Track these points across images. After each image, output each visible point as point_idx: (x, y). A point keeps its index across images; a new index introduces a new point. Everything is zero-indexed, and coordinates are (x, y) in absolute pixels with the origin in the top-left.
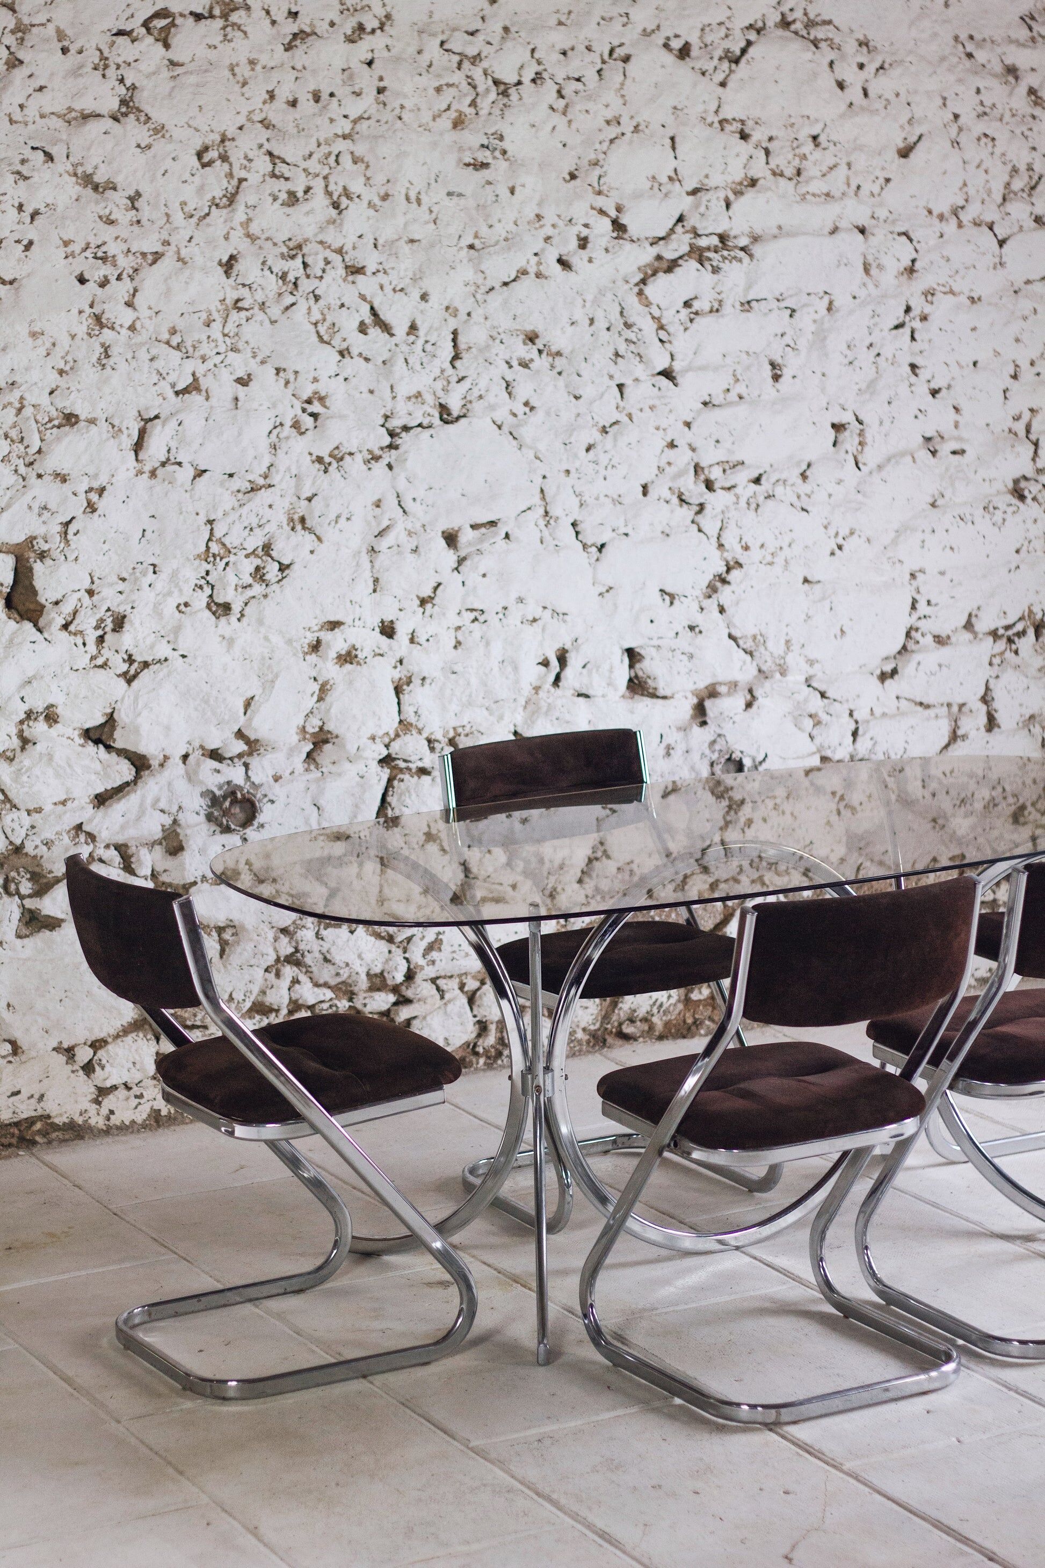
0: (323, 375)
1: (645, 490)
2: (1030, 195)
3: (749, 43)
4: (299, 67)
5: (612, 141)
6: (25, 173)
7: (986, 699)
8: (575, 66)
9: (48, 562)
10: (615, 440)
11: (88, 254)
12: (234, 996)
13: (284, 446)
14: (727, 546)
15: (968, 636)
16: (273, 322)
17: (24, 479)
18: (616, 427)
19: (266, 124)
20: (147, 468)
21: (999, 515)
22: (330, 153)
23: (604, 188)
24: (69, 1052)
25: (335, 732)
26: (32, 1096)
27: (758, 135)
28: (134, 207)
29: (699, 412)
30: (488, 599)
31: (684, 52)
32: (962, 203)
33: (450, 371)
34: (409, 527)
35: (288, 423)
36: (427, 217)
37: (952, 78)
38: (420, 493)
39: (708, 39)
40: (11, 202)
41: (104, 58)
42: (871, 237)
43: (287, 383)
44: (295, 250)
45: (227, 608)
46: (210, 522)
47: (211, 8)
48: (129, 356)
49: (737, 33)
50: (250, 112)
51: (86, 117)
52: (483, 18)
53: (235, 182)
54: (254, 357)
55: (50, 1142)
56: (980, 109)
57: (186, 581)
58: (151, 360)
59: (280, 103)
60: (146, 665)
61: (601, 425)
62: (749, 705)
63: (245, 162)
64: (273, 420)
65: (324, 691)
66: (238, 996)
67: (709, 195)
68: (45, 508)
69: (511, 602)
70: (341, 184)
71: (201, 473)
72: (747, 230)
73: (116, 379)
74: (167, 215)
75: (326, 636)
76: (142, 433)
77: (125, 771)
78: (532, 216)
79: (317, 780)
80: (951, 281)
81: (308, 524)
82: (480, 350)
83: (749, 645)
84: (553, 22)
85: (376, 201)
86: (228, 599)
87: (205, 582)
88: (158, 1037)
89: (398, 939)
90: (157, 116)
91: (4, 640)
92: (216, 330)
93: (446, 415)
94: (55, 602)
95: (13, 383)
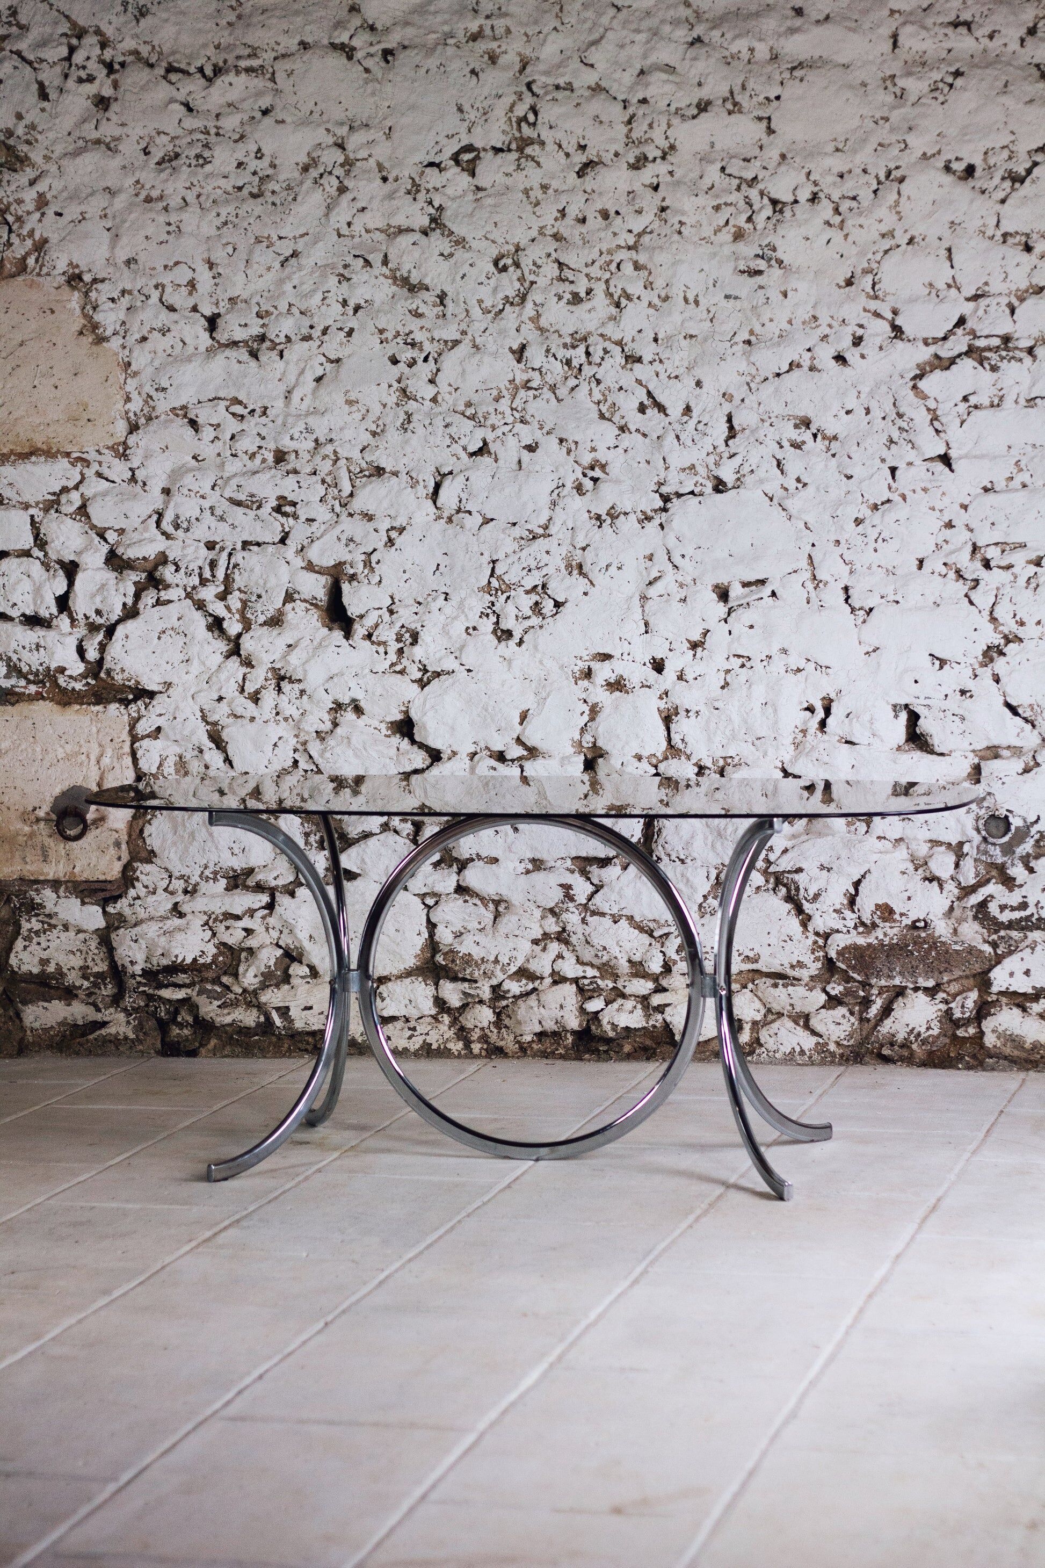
0: (602, 448)
1: (921, 562)
3: (1036, 164)
4: (589, 190)
5: (886, 252)
6: (348, 275)
8: (849, 187)
9: (355, 583)
10: (883, 516)
11: (399, 340)
12: (499, 958)
13: (561, 503)
14: (1001, 621)
16: (559, 400)
17: (338, 515)
18: (887, 506)
19: (557, 237)
20: (446, 515)
23: (880, 294)
25: (605, 748)
27: (1039, 247)
29: (977, 496)
30: (754, 648)
31: (970, 171)
33: (722, 447)
34: (680, 579)
35: (569, 485)
36: (705, 315)
38: (689, 551)
39: (991, 162)
40: (335, 298)
41: (415, 185)
43: (569, 451)
44: (579, 341)
45: (509, 634)
46: (494, 562)
47: (510, 143)
48: (427, 422)
49: (1023, 155)
50: (542, 228)
51: (401, 231)
52: (761, 148)
53: (527, 285)
54: (541, 428)
58: (446, 426)
59: (569, 220)
60: (438, 674)
61: (871, 502)
62: (1027, 770)
63: (534, 268)
64: (556, 481)
65: (594, 711)
66: (504, 959)
67: (990, 301)
68: (351, 540)
69: (774, 651)
70: (620, 287)
71: (487, 521)
72: (1035, 334)
73: (415, 440)
74: (467, 311)
75: (596, 666)
76: (438, 486)
77: (419, 759)
78: (807, 317)
81: (584, 570)
82: (752, 432)
83: (1028, 714)
84: (830, 148)
85: (656, 301)
86: (511, 628)
87: (491, 611)
88: (437, 984)
89: (656, 934)
90: (460, 230)
91: (315, 643)
92: (504, 405)
93: (719, 486)
94: (361, 617)
95: (331, 440)
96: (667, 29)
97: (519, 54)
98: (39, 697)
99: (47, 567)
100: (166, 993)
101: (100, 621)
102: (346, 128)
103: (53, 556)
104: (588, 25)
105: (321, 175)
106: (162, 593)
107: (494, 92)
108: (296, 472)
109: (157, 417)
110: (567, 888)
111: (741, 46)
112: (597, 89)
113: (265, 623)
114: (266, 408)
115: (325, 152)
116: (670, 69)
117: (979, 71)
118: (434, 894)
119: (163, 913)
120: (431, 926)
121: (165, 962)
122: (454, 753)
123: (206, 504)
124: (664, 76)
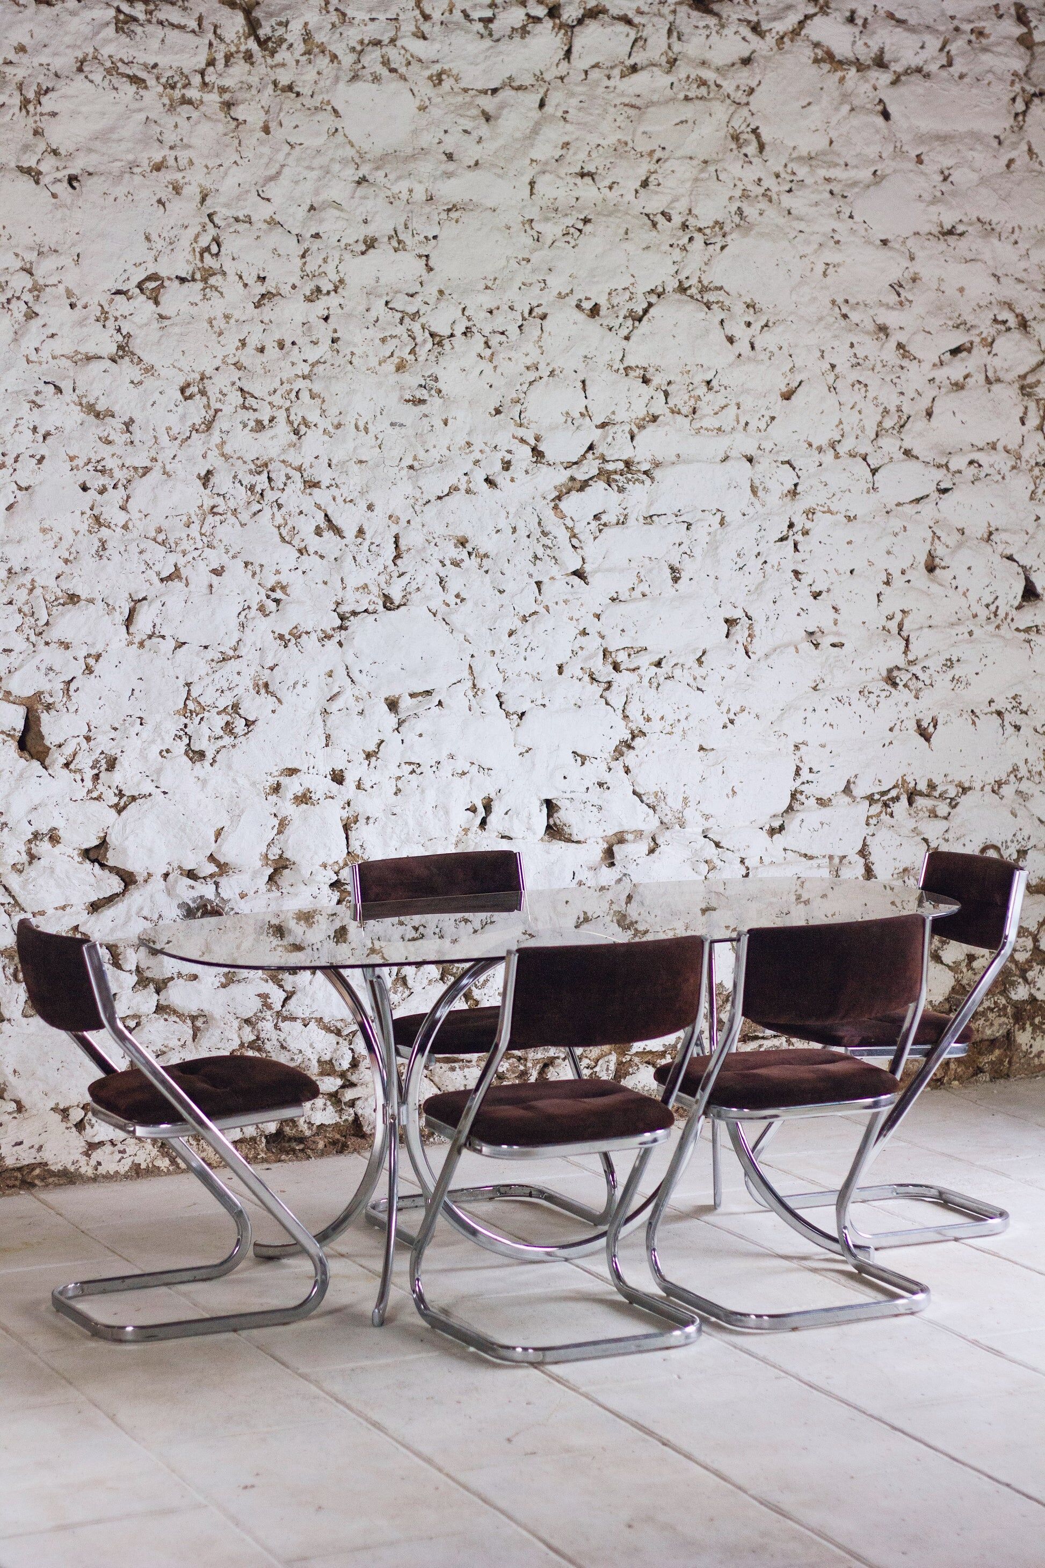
0: (285, 570)
1: (560, 669)
2: (899, 432)
3: (650, 305)
4: (266, 320)
5: (531, 383)
6: (39, 402)
7: (863, 852)
8: (499, 322)
9: (53, 712)
10: (533, 627)
11: (90, 467)
13: (250, 625)
14: (631, 717)
15: (847, 799)
16: (243, 525)
17: (34, 646)
18: (534, 617)
19: (238, 366)
20: (137, 640)
21: (873, 699)
22: (291, 390)
23: (525, 422)
24: (65, 1113)
25: (292, 859)
26: (32, 1147)
27: (657, 380)
28: (128, 431)
29: (607, 606)
30: (424, 753)
31: (595, 311)
32: (838, 438)
33: (392, 567)
34: (357, 693)
35: (255, 606)
36: (373, 442)
37: (829, 335)
38: (366, 666)
39: (615, 302)
40: (27, 425)
41: (104, 312)
42: (757, 465)
43: (254, 574)
44: (262, 467)
45: (201, 755)
47: (194, 273)
48: (122, 550)
49: (640, 297)
50: (225, 357)
51: (89, 359)
52: (421, 283)
53: (212, 412)
54: (227, 553)
55: (47, 1186)
56: (854, 361)
57: (168, 732)
58: (141, 553)
59: (250, 349)
60: (134, 798)
61: (522, 614)
62: (652, 851)
63: (220, 396)
64: (242, 604)
65: (283, 825)
67: (615, 428)
68: (51, 669)
69: (443, 758)
70: (300, 415)
71: (180, 645)
72: (650, 458)
73: (110, 567)
74: (155, 437)
75: (284, 780)
76: (132, 612)
77: (115, 885)
78: (463, 443)
79: (277, 899)
80: (828, 502)
81: (271, 689)
82: (418, 551)
83: (652, 800)
84: (481, 286)
85: (331, 429)
86: (203, 748)
87: (184, 733)
89: (345, 1033)
90: (148, 358)
91: (14, 775)
92: (194, 530)
93: (388, 604)
94: (59, 746)
95: (26, 569)
96: (336, 167)
97: (200, 186)
102: (36, 253)
104: (265, 160)
105: (9, 301)
107: (180, 223)
110: (264, 997)
111: (402, 187)
112: (273, 223)
115: (15, 277)
116: (337, 205)
117: (604, 219)
118: (136, 1016)
124: (336, 213)
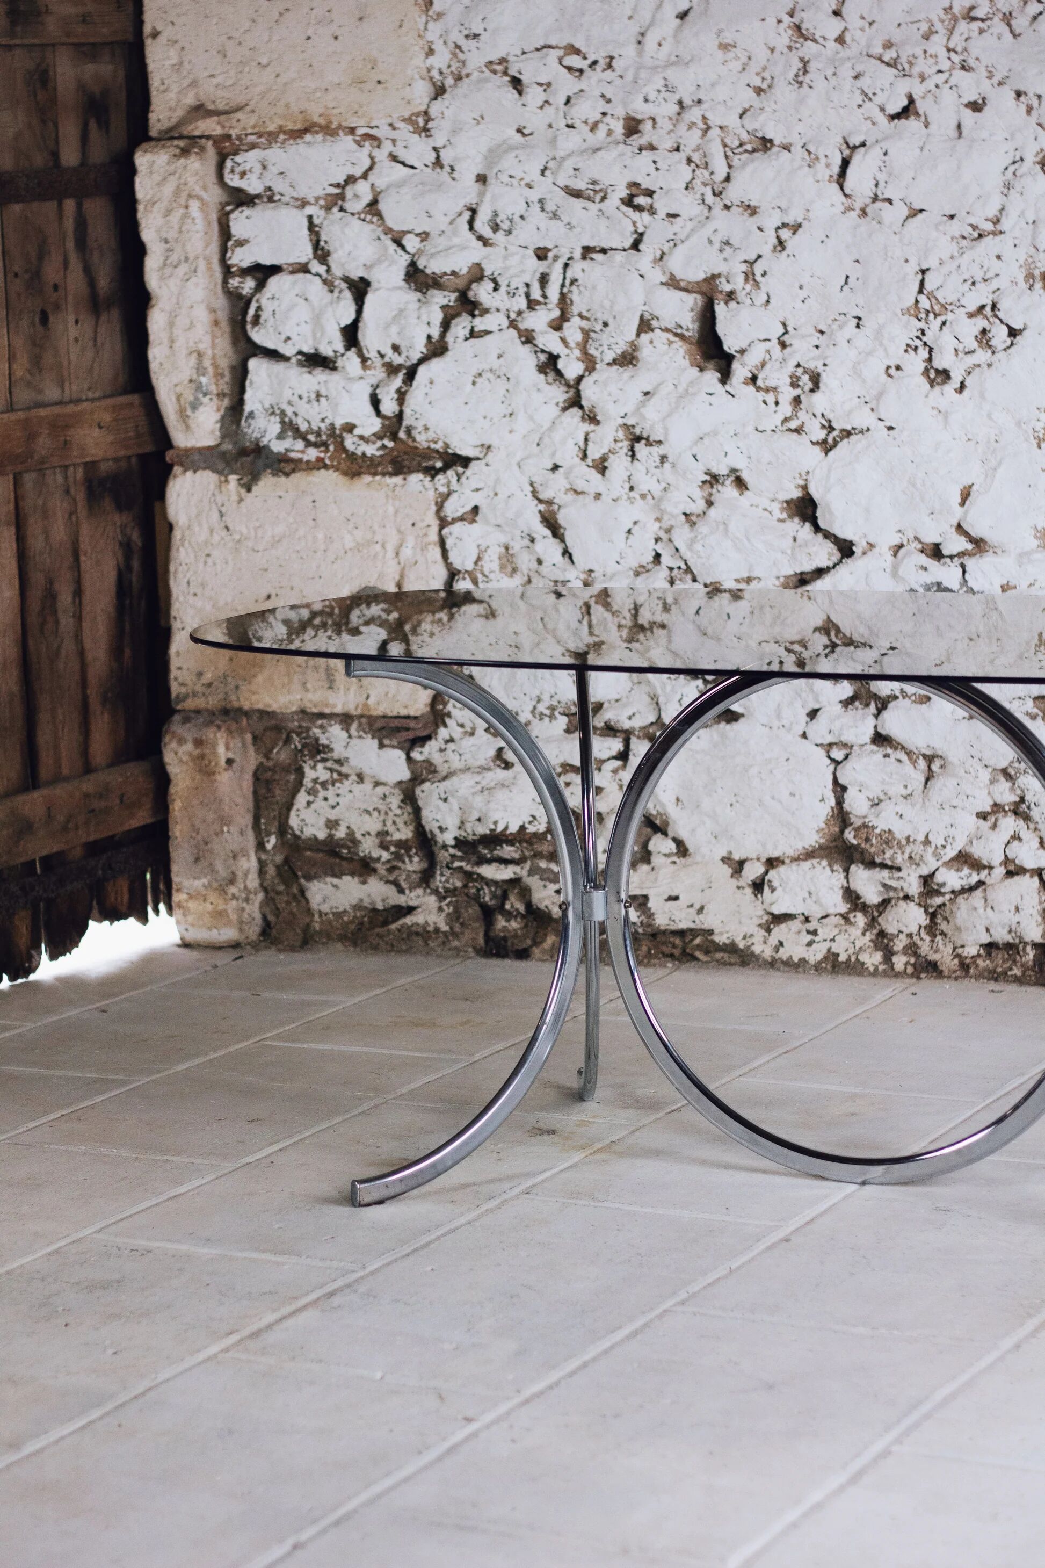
9: (733, 304)
12: (931, 838)
13: (1018, 186)
16: (1015, 36)
17: (710, 208)
20: (858, 205)
24: (738, 867)
26: (691, 906)
35: (1030, 158)
43: (1029, 110)
45: (945, 375)
46: (923, 272)
48: (829, 73)
54: (990, 77)
55: (714, 962)
57: (895, 340)
58: (856, 77)
60: (847, 434)
64: (1012, 153)
66: (937, 840)
68: (727, 243)
71: (915, 213)
73: (813, 99)
76: (845, 163)
77: (824, 553)
86: (948, 366)
87: (920, 342)
88: (847, 870)
91: (681, 389)
92: (937, 45)
94: (742, 352)
95: (699, 101)
98: (320, 464)
99: (329, 284)
100: (489, 871)
101: (398, 360)
103: (337, 271)
106: (477, 321)
108: (652, 148)
109: (468, 76)
113: (615, 362)
114: (612, 58)
118: (844, 745)
119: (482, 762)
120: (840, 789)
121: (482, 830)
122: (871, 546)
123: (534, 196)
